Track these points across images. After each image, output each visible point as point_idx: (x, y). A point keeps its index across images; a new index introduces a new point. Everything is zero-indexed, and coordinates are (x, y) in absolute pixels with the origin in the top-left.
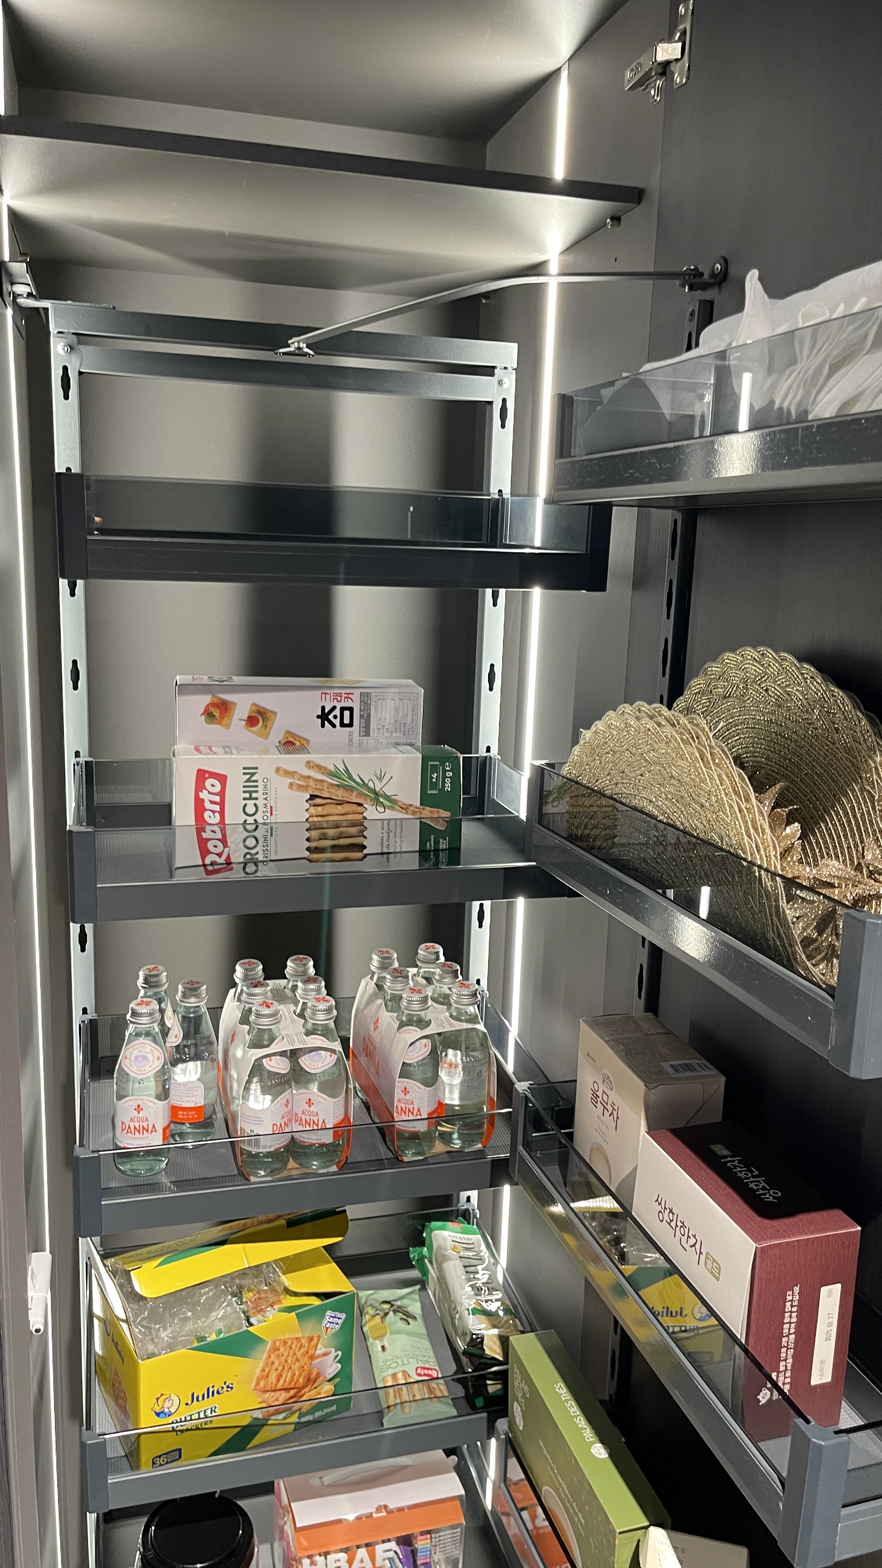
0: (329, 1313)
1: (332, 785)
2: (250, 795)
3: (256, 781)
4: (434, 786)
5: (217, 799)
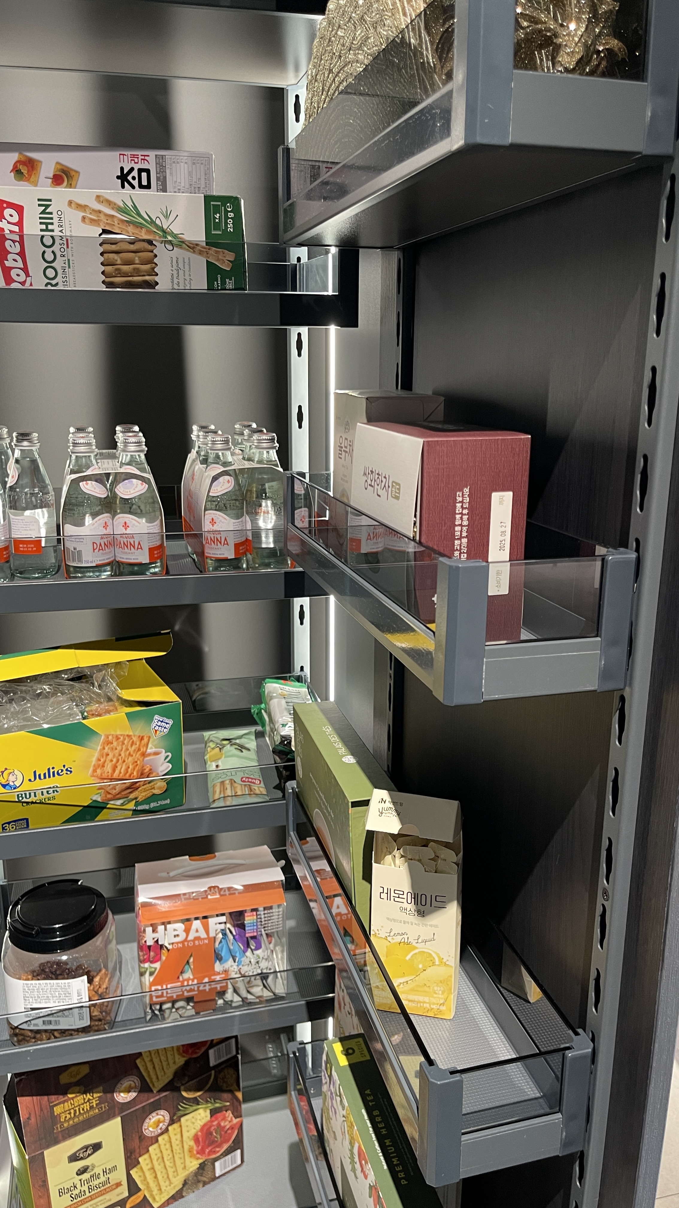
0: (156, 717)
1: (123, 221)
2: (47, 227)
3: (51, 213)
4: (217, 226)
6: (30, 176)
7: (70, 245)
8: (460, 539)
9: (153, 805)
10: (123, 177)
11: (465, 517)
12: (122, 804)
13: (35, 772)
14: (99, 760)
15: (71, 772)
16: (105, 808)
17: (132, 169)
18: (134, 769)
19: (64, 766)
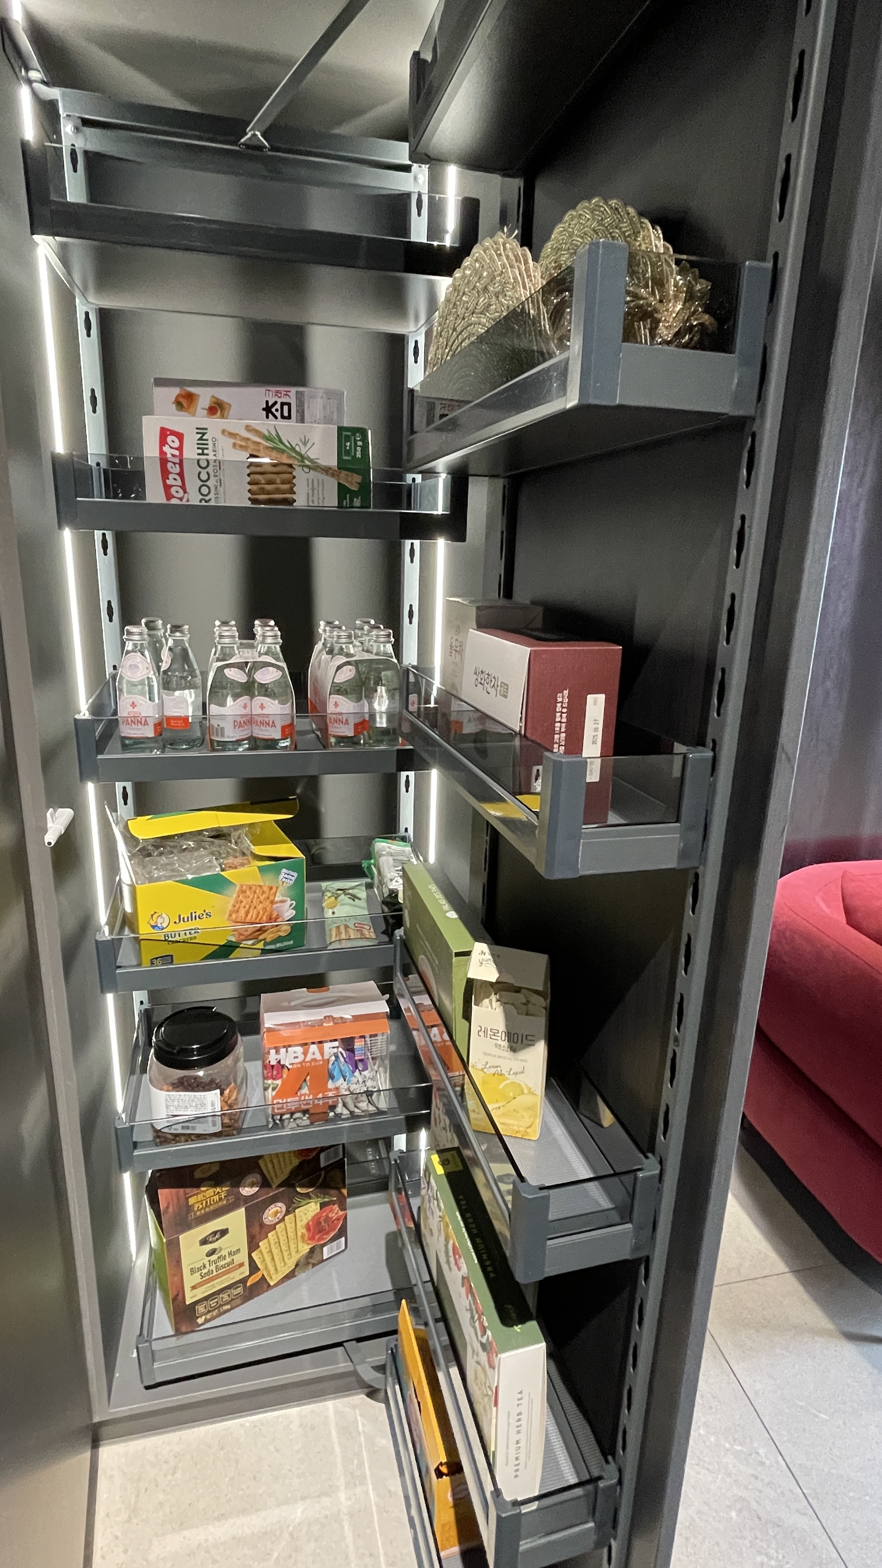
0: (284, 870)
1: (268, 448)
2: (203, 452)
3: (207, 440)
4: (348, 453)
5: (177, 453)
6: (189, 407)
7: (222, 467)
8: (559, 734)
9: (278, 945)
10: (268, 409)
11: (564, 715)
12: (253, 944)
13: (180, 916)
14: (234, 906)
15: (210, 916)
16: (238, 947)
17: (276, 403)
18: (263, 915)
19: (204, 911)
